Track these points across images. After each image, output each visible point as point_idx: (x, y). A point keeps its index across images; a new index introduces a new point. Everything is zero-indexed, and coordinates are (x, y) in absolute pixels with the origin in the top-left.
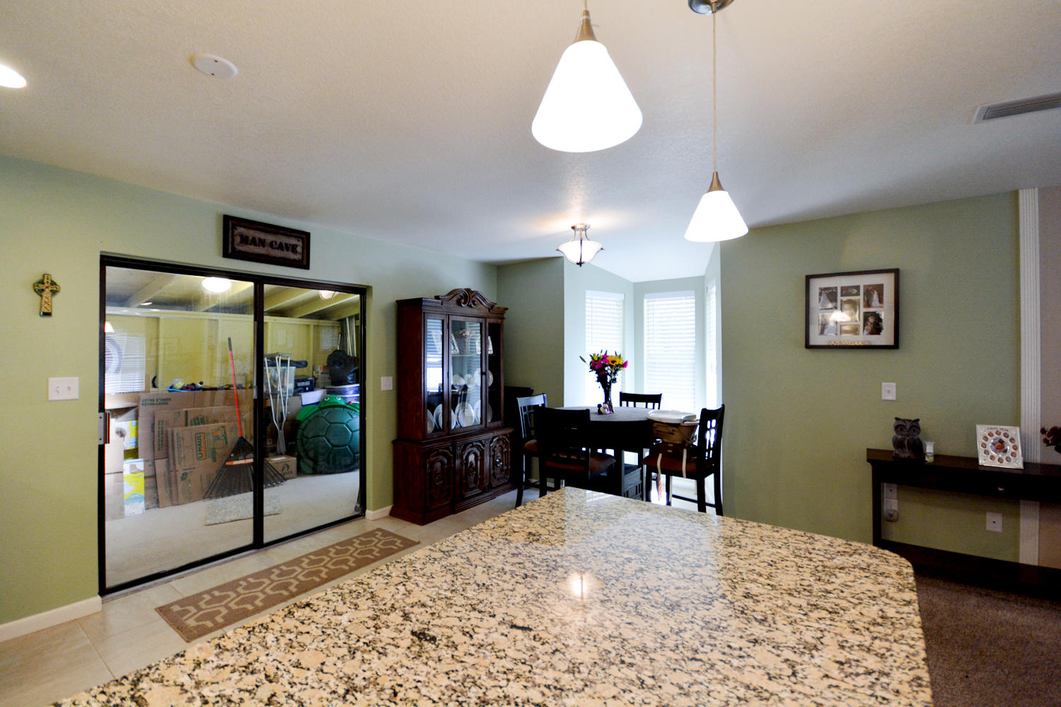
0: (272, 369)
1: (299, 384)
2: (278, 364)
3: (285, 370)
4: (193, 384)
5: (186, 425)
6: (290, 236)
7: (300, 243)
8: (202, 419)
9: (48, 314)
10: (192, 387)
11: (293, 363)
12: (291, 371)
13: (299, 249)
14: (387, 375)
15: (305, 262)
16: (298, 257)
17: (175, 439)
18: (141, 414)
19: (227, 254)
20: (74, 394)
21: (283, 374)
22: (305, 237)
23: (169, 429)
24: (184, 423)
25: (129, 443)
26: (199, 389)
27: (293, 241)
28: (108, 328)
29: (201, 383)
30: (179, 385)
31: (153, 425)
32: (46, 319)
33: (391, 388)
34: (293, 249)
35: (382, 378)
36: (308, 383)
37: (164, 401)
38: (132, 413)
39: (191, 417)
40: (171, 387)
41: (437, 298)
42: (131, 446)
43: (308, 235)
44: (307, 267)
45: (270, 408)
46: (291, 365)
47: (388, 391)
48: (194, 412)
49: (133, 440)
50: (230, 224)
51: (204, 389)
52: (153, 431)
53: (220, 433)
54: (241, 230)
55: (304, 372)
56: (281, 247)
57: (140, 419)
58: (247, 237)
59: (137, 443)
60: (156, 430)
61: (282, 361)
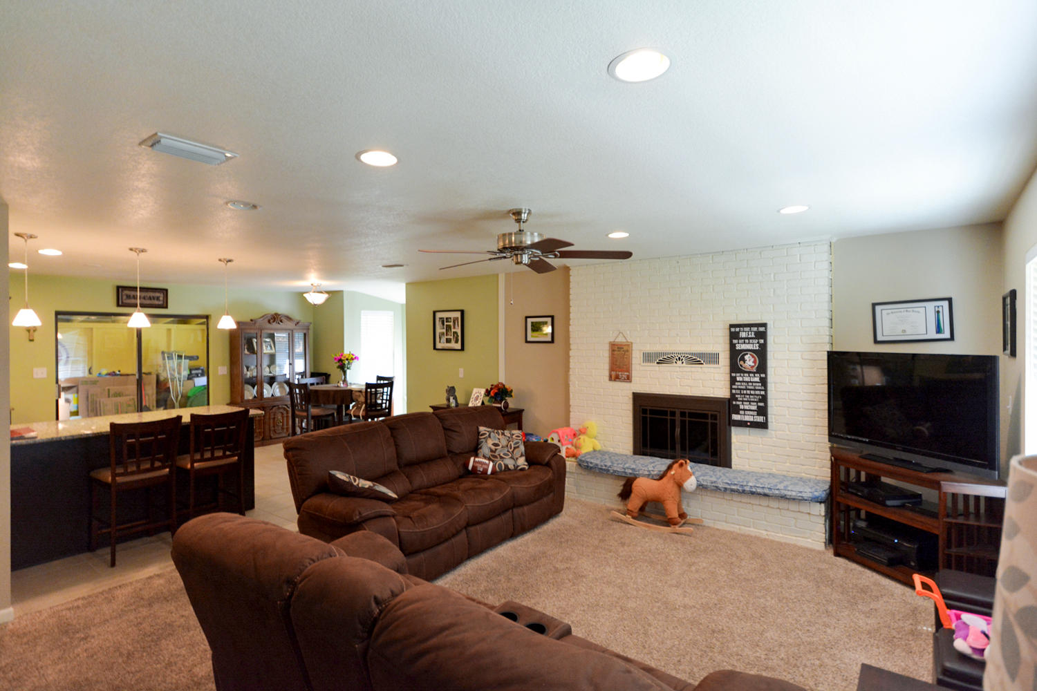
0: (171, 361)
1: (193, 372)
2: (175, 358)
3: (180, 362)
4: (114, 372)
5: (109, 397)
6: (155, 292)
7: (162, 295)
8: (119, 393)
9: (31, 340)
10: (113, 374)
11: (186, 357)
12: (185, 363)
13: (161, 298)
14: (223, 365)
15: (165, 305)
16: (161, 303)
17: (102, 404)
18: (80, 389)
19: (118, 305)
20: (45, 375)
21: (179, 365)
22: (165, 292)
23: (98, 400)
24: (107, 396)
25: (73, 408)
26: (118, 375)
27: (157, 294)
28: (59, 336)
29: (119, 371)
30: (104, 372)
31: (88, 397)
32: (32, 342)
33: (226, 373)
34: (158, 298)
35: (219, 368)
36: (200, 371)
37: (94, 382)
38: (75, 389)
39: (112, 392)
40: (100, 374)
41: (252, 320)
42: (74, 409)
43: (167, 290)
44: (166, 307)
45: (169, 388)
46: (185, 358)
47: (223, 375)
48: (114, 389)
49: (76, 405)
50: (120, 289)
51: (121, 375)
52: (88, 400)
53: (130, 403)
54: (127, 292)
55: (194, 363)
56: (150, 298)
57: (80, 393)
58: (130, 296)
59: (78, 408)
60: (90, 400)
61: (178, 356)
